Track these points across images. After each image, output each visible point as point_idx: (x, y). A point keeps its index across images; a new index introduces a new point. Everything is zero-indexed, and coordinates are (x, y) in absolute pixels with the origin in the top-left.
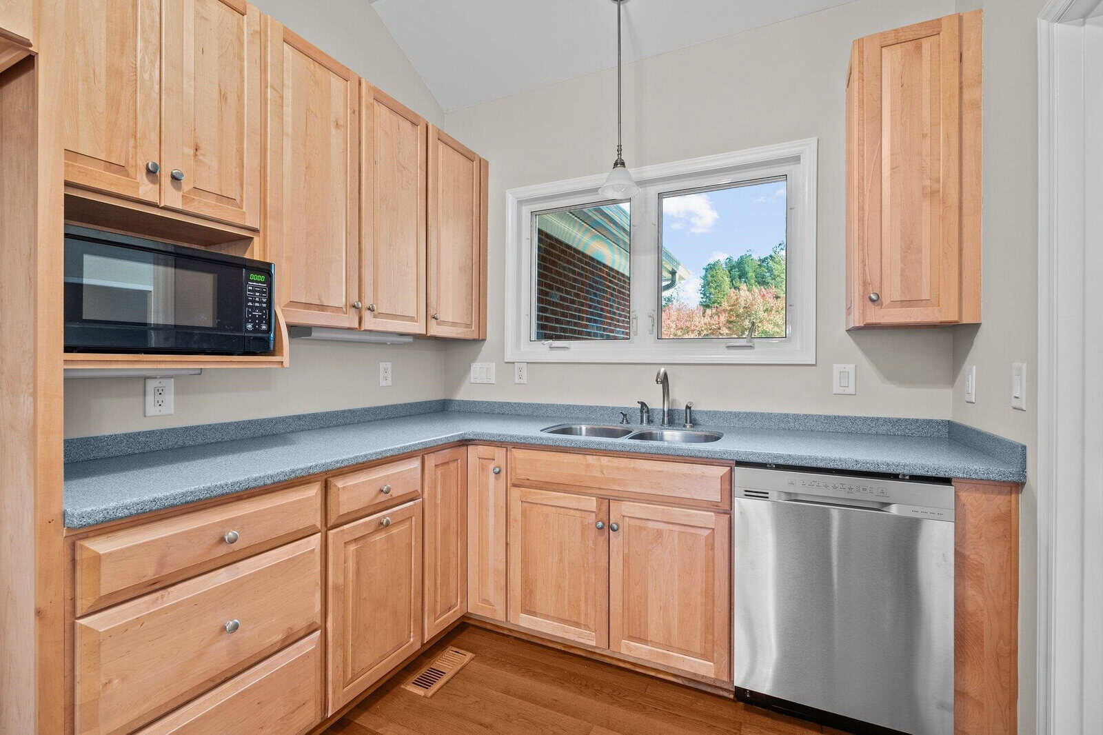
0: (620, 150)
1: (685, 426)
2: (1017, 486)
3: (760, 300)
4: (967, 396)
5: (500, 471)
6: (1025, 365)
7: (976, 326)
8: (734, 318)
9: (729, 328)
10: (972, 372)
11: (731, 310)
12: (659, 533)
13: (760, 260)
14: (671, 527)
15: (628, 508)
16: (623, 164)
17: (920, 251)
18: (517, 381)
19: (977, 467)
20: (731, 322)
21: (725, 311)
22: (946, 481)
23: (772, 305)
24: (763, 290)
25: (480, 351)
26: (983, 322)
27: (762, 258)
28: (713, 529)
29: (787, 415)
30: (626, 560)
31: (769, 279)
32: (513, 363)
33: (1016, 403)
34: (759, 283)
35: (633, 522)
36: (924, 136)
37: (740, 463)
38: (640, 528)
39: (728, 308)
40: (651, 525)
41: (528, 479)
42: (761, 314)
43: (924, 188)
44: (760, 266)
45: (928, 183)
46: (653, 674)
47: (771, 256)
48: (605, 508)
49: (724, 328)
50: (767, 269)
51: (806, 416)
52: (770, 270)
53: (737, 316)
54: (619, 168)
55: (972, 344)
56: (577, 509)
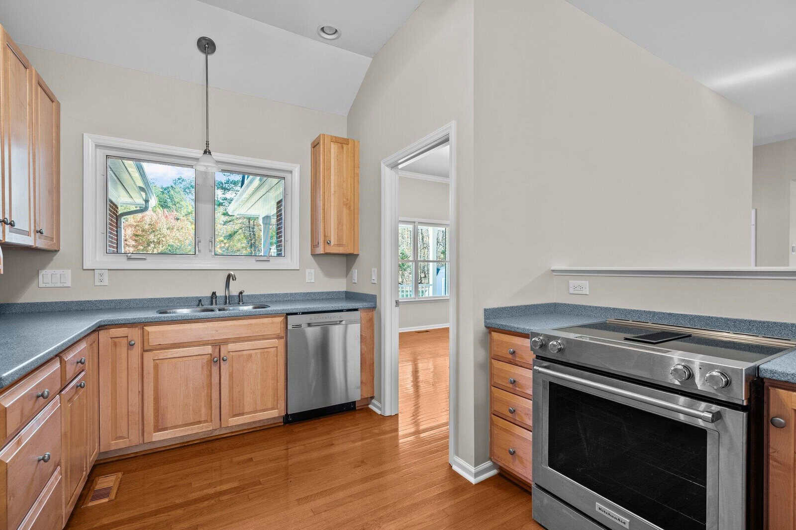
0: (207, 144)
1: (239, 304)
2: (374, 308)
3: (163, 220)
4: (353, 281)
5: (134, 344)
6: (376, 269)
7: (358, 255)
8: (140, 233)
9: (136, 241)
10: (355, 272)
11: (137, 225)
12: (250, 356)
13: (162, 188)
14: (256, 351)
15: (231, 347)
16: (210, 153)
17: (343, 225)
18: (97, 283)
19: (365, 305)
20: (137, 236)
21: (131, 226)
22: (356, 310)
23: (173, 224)
24: (167, 212)
25: (52, 260)
26: (361, 253)
27: (165, 186)
28: (277, 347)
29: (287, 294)
30: (231, 376)
31: (170, 204)
32: (94, 270)
33: (373, 282)
34: (162, 206)
35: (234, 354)
36: (344, 182)
37: (288, 314)
38: (239, 356)
39: (135, 224)
40: (245, 353)
41: (160, 344)
42: (165, 231)
43: (344, 202)
44: (163, 193)
45: (345, 200)
46: (241, 433)
47: (172, 187)
48: (217, 350)
49: (130, 240)
50: (169, 196)
51: (296, 294)
52: (171, 198)
53: (143, 231)
54: (207, 156)
55: (355, 261)
56: (199, 355)
